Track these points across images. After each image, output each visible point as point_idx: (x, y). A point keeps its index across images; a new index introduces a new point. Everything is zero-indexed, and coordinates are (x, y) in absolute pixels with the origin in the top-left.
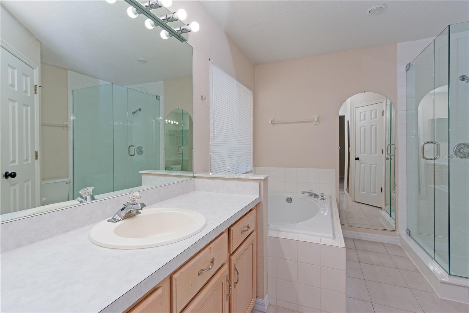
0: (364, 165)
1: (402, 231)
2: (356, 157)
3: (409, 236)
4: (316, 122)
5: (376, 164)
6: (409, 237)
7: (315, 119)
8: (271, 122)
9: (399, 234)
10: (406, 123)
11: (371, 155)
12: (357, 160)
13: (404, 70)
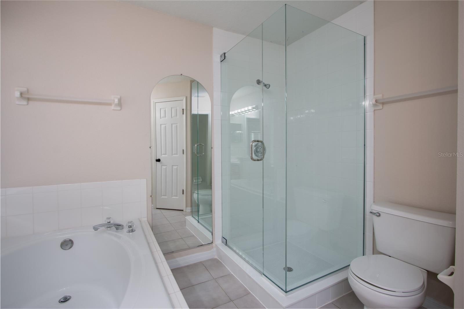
0: (165, 167)
1: (218, 241)
2: (157, 159)
3: (226, 245)
4: (116, 105)
5: (178, 166)
6: (226, 247)
7: (114, 101)
8: (21, 94)
9: (216, 245)
10: (221, 119)
11: (172, 155)
12: (158, 162)
13: (219, 60)
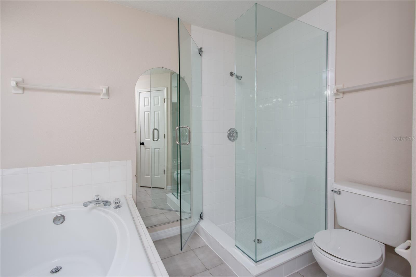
0: (148, 150)
2: (141, 142)
4: (105, 94)
5: (159, 149)
7: (103, 90)
8: (17, 84)
12: (142, 145)
